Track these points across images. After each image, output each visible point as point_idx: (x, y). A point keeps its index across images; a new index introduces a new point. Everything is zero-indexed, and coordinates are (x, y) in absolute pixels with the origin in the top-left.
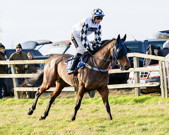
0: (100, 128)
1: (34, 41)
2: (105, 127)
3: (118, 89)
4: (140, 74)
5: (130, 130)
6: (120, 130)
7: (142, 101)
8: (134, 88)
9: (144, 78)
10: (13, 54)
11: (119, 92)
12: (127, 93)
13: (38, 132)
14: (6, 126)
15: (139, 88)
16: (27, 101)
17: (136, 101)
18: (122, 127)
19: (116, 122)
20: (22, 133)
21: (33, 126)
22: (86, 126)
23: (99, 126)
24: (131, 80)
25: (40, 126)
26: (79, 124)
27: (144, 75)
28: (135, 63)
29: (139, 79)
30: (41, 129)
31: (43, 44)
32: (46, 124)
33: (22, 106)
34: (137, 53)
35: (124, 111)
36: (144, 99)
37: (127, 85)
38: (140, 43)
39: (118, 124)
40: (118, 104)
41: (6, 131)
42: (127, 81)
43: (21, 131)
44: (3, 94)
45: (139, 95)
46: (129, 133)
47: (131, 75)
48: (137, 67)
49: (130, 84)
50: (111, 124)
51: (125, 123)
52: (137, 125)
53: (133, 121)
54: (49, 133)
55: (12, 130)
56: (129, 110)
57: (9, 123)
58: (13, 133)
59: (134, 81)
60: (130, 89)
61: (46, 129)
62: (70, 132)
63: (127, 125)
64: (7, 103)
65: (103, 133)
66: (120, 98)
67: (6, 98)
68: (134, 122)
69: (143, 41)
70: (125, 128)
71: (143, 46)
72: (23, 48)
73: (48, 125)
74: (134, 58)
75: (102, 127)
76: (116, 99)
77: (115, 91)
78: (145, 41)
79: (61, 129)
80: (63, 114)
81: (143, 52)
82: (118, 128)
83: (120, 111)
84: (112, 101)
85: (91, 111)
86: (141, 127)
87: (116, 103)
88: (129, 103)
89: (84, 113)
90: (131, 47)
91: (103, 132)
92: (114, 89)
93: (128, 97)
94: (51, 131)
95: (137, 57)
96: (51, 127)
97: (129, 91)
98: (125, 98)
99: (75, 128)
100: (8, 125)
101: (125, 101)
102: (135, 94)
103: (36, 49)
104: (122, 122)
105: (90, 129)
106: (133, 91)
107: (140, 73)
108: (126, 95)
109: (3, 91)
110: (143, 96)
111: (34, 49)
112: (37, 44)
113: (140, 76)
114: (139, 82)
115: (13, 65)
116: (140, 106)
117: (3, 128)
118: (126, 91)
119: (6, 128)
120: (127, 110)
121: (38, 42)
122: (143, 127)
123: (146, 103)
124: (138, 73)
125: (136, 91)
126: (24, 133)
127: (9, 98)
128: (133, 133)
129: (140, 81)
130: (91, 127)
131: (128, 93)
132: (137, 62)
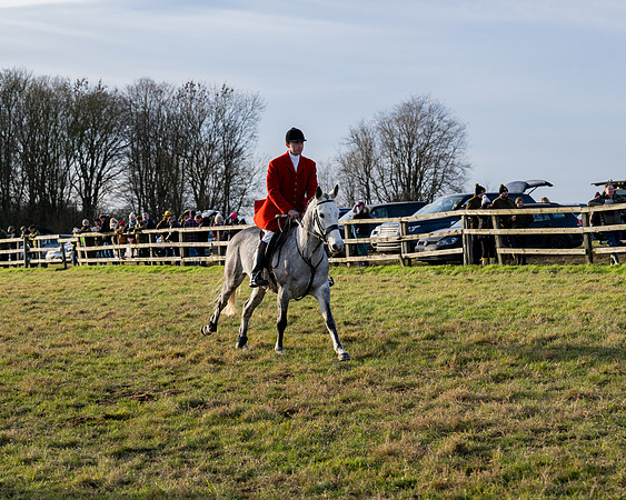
1: (523, 181)
14: (490, 304)
21: (530, 305)
22: (610, 305)
31: (537, 186)
57: (494, 300)
64: (487, 271)
80: (572, 287)
89: (603, 287)
103: (526, 193)
111: (524, 193)
115: (495, 215)
119: (490, 307)
121: (529, 183)
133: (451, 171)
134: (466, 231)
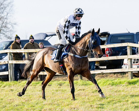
0: (100, 106)
1: (45, 33)
2: (103, 105)
3: (115, 73)
4: (133, 61)
5: (125, 107)
6: (116, 107)
7: (134, 83)
8: (127, 72)
9: (136, 64)
10: (26, 44)
11: (115, 75)
12: (121, 76)
13: (48, 109)
14: (21, 104)
15: (132, 72)
16: (39, 83)
17: (130, 83)
18: (117, 104)
19: (113, 101)
20: (34, 109)
21: (43, 104)
22: (88, 103)
23: (99, 104)
24: (125, 65)
25: (49, 104)
26: (82, 102)
27: (136, 61)
28: (129, 51)
29: (131, 65)
30: (50, 107)
31: (52, 36)
32: (54, 102)
33: (34, 87)
34: (130, 43)
35: (120, 91)
36: (136, 81)
37: (122, 70)
38: (132, 35)
39: (114, 102)
40: (114, 86)
41: (21, 108)
42: (122, 67)
43: (33, 108)
44: (18, 77)
45: (132, 78)
46: (124, 110)
47: (125, 62)
48: (131, 55)
49: (124, 69)
50: (108, 103)
51: (120, 102)
52: (130, 103)
53: (126, 99)
54: (57, 109)
55: (26, 107)
56: (123, 91)
57: (24, 101)
58: (27, 110)
59: (127, 66)
60: (124, 73)
61: (55, 106)
62: (74, 109)
63: (122, 103)
64: (22, 85)
65: (102, 110)
66: (116, 81)
67: (21, 81)
68: (128, 101)
69: (135, 33)
70: (120, 105)
71: (135, 37)
72: (35, 39)
73: (56, 103)
74: (128, 47)
75: (101, 104)
76: (113, 81)
77: (111, 75)
78: (137, 33)
79: (67, 107)
81: (135, 42)
82: (115, 105)
83: (116, 92)
84: (109, 83)
85: (92, 91)
86: (133, 105)
87: (113, 85)
88: (123, 85)
89: (86, 93)
90: (125, 38)
91: (102, 108)
92: (111, 73)
93: (123, 80)
94: (58, 108)
95: (130, 47)
96: (58, 105)
97: (123, 74)
98: (120, 80)
99: (78, 105)
100: (23, 103)
101: (120, 83)
102: (129, 78)
103: (46, 40)
104: (118, 100)
105: (91, 106)
106: (127, 74)
107: (133, 59)
108: (121, 78)
109: (18, 75)
110: (136, 79)
111: (44, 40)
112: (47, 36)
113: (133, 62)
114: (131, 67)
115: (27, 53)
116: (132, 87)
117: (19, 105)
118: (121, 74)
119: (21, 105)
120: (122, 90)
121: (48, 34)
122: (136, 104)
123: (137, 84)
124: (131, 59)
125: (129, 74)
126: (36, 110)
127: (23, 80)
128: (127, 109)
129: (133, 66)
130: (92, 105)
131: (123, 77)
132: (130, 50)
133: (5, 27)
134: (11, 62)
